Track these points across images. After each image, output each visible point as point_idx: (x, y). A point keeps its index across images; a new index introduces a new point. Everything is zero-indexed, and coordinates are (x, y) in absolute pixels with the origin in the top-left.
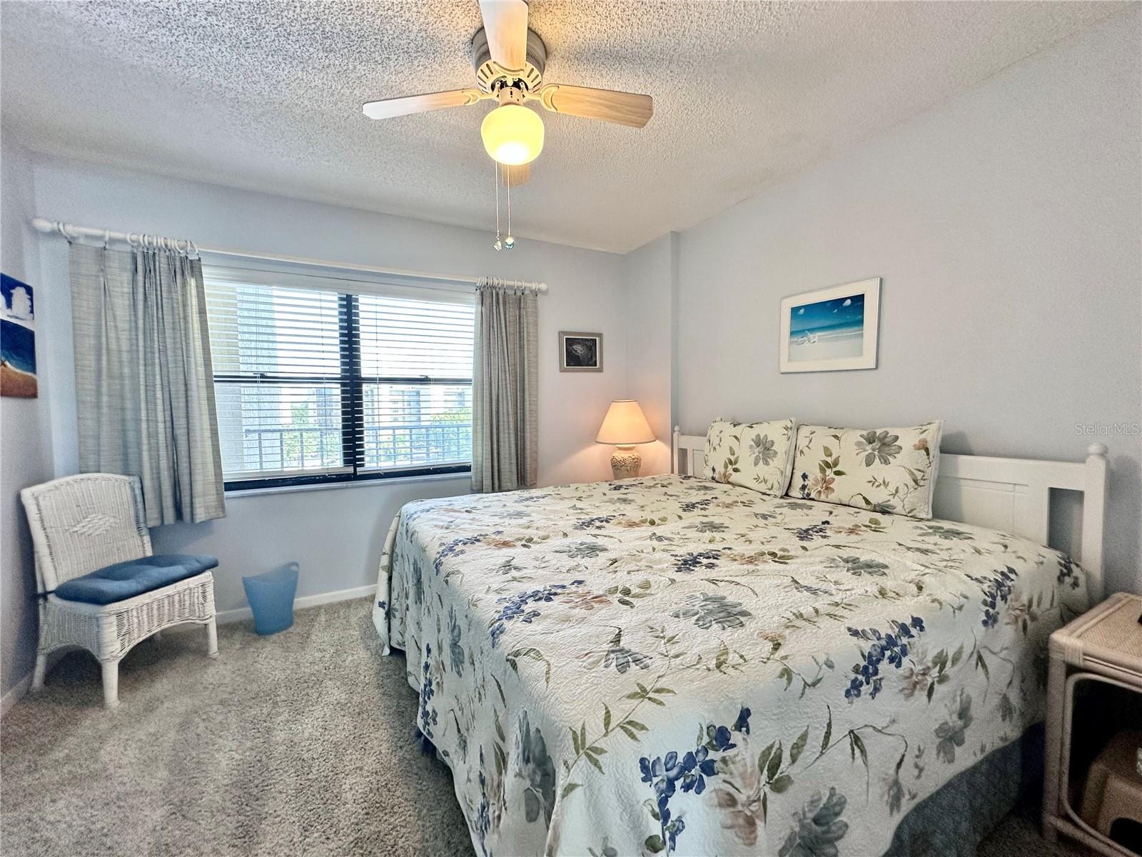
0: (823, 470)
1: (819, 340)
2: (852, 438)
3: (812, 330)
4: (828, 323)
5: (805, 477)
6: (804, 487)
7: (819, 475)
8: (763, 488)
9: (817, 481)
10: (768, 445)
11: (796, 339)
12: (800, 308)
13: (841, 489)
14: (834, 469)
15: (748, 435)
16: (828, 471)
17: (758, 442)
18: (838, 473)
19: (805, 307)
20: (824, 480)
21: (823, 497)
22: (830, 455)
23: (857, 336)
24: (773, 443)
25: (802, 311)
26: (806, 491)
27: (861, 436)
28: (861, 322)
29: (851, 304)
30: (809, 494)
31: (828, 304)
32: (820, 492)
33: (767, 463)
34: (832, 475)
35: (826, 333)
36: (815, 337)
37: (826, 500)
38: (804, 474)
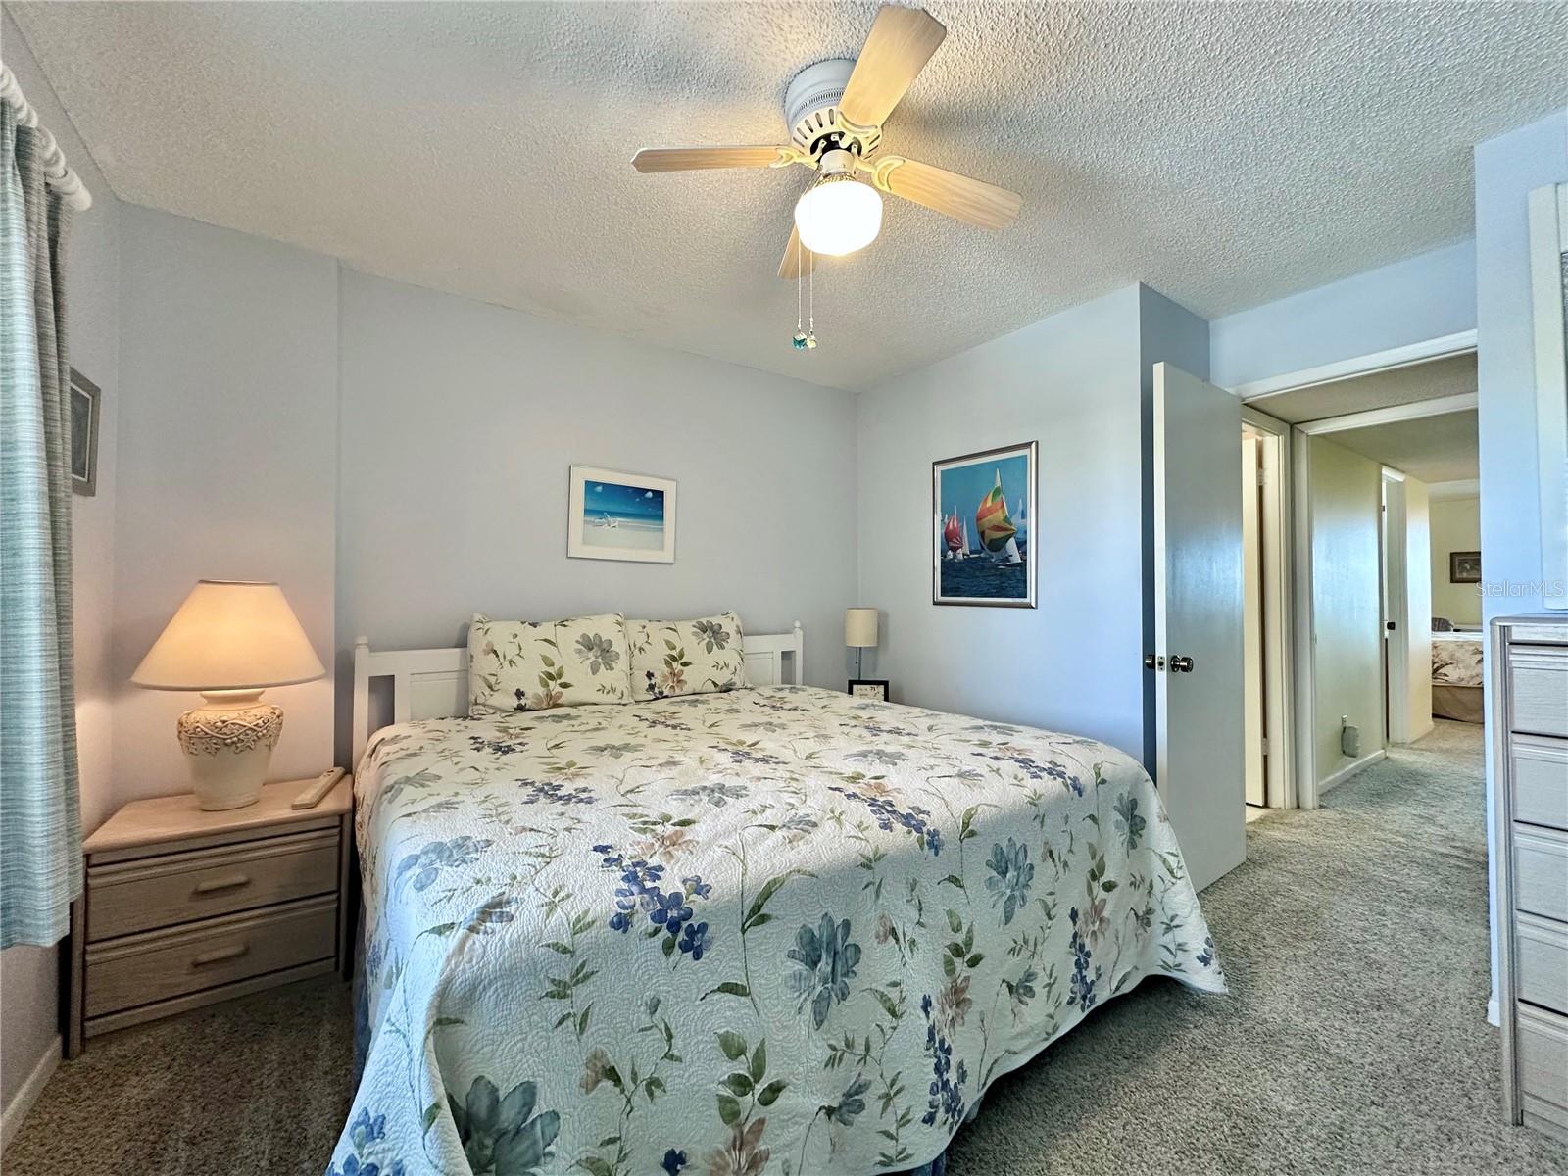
0: (668, 664)
1: (620, 526)
2: (687, 629)
3: (613, 514)
4: (630, 510)
5: (650, 675)
6: (651, 687)
7: (667, 670)
8: (613, 698)
9: (665, 679)
10: (605, 645)
11: (592, 519)
12: (598, 484)
13: (693, 678)
14: (681, 662)
15: (569, 637)
16: (675, 664)
17: (589, 644)
18: (685, 664)
19: (603, 485)
20: (673, 674)
21: (678, 691)
22: (674, 648)
23: (654, 530)
24: (610, 643)
25: (599, 489)
26: (656, 690)
27: (694, 626)
28: (661, 518)
29: (653, 497)
30: (661, 693)
31: (630, 490)
32: (673, 687)
33: (611, 669)
34: (680, 667)
35: (628, 520)
36: (615, 522)
37: (682, 693)
38: (648, 672)
